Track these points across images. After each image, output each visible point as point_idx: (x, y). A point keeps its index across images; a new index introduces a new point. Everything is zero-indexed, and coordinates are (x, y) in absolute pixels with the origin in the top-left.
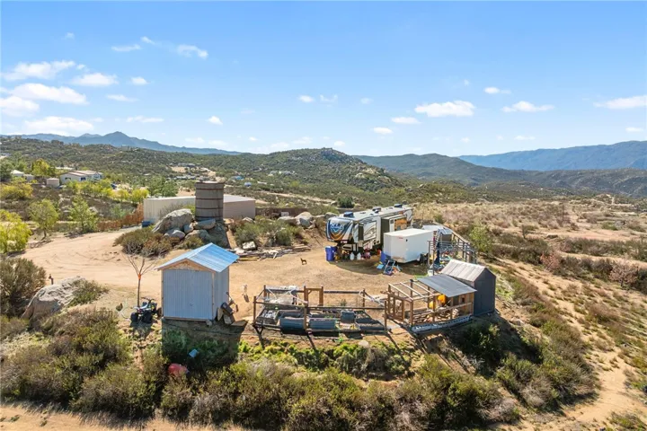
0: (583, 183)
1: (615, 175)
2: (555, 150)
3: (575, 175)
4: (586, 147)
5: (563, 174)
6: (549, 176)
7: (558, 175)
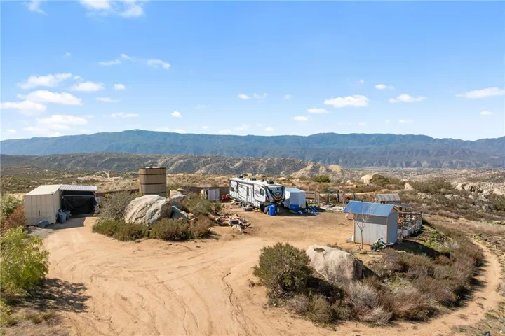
0: (76, 164)
1: (98, 157)
2: (46, 139)
3: (68, 158)
4: (71, 136)
5: (60, 157)
6: (48, 160)
7: (55, 159)
